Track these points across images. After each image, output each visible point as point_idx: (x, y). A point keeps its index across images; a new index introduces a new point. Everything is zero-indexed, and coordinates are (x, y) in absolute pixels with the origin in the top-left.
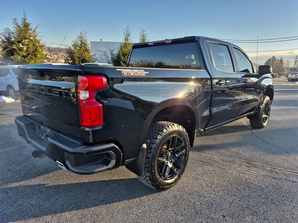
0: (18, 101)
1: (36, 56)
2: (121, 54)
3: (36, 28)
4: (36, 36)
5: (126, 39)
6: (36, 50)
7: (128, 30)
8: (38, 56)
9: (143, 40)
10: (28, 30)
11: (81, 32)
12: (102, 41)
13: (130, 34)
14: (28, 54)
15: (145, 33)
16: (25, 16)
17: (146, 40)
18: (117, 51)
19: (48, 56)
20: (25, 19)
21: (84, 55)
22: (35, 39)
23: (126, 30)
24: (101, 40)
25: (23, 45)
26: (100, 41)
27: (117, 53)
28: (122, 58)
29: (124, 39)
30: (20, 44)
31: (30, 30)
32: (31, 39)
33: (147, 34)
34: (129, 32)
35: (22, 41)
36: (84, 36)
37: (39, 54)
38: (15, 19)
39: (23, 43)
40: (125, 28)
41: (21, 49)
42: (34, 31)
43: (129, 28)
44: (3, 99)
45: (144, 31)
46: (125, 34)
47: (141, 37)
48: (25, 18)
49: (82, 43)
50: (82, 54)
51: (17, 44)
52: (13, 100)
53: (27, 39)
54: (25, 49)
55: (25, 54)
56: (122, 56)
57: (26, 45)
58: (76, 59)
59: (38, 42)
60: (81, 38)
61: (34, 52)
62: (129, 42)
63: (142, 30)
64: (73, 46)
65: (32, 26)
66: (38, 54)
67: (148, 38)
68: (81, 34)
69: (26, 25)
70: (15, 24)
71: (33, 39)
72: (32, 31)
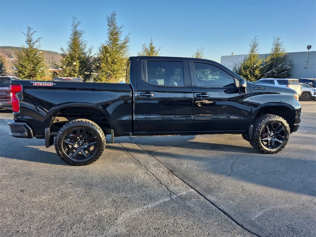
3: (158, 50)
5: (252, 51)
7: (255, 40)
9: (277, 49)
12: (233, 55)
13: (257, 45)
15: (280, 41)
17: (280, 49)
20: (152, 44)
23: (253, 41)
24: (232, 53)
26: (231, 55)
28: (243, 71)
29: (250, 51)
31: (155, 52)
33: (282, 42)
34: (256, 42)
43: (257, 38)
45: (278, 39)
46: (252, 45)
47: (274, 46)
56: (243, 70)
62: (256, 53)
63: (276, 39)
67: (283, 47)
69: (152, 49)
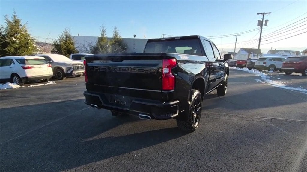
0: (23, 86)
1: (28, 48)
2: (99, 47)
3: (26, 24)
4: (26, 31)
5: (103, 35)
6: (27, 43)
7: (103, 27)
8: (30, 48)
9: (116, 35)
10: (19, 26)
11: (66, 28)
12: (79, 36)
13: (106, 30)
14: (20, 47)
16: (15, 14)
17: (118, 35)
18: (96, 44)
19: (37, 48)
21: (70, 47)
22: (27, 34)
24: (79, 35)
25: (15, 38)
27: (95, 45)
28: (100, 49)
29: (101, 34)
30: (13, 38)
31: (21, 25)
32: (22, 33)
33: (119, 31)
34: (105, 28)
35: (15, 35)
36: (68, 31)
37: (31, 46)
38: (6, 16)
39: (15, 37)
40: (101, 26)
41: (14, 42)
42: (24, 26)
43: (104, 25)
44: (10, 85)
45: (116, 28)
46: (101, 30)
47: (114, 33)
48: (15, 15)
49: (67, 37)
50: (68, 46)
51: (10, 37)
52: (19, 86)
53: (19, 33)
54: (18, 42)
55: (17, 46)
57: (18, 38)
58: (63, 50)
59: (28, 36)
60: (66, 33)
61: (25, 44)
62: (105, 36)
64: (59, 39)
65: (22, 23)
66: (29, 47)
67: (120, 34)
68: (66, 29)
69: (17, 22)
70: (7, 20)
71: (24, 33)
72: (22, 26)
